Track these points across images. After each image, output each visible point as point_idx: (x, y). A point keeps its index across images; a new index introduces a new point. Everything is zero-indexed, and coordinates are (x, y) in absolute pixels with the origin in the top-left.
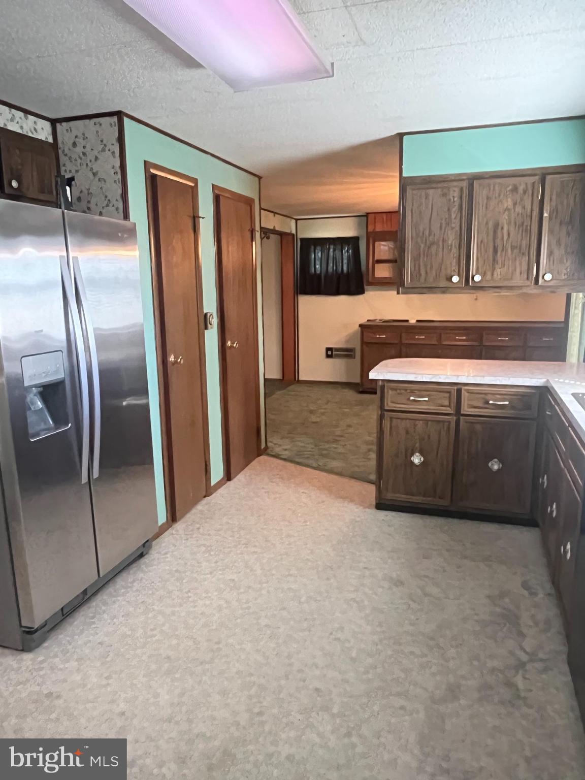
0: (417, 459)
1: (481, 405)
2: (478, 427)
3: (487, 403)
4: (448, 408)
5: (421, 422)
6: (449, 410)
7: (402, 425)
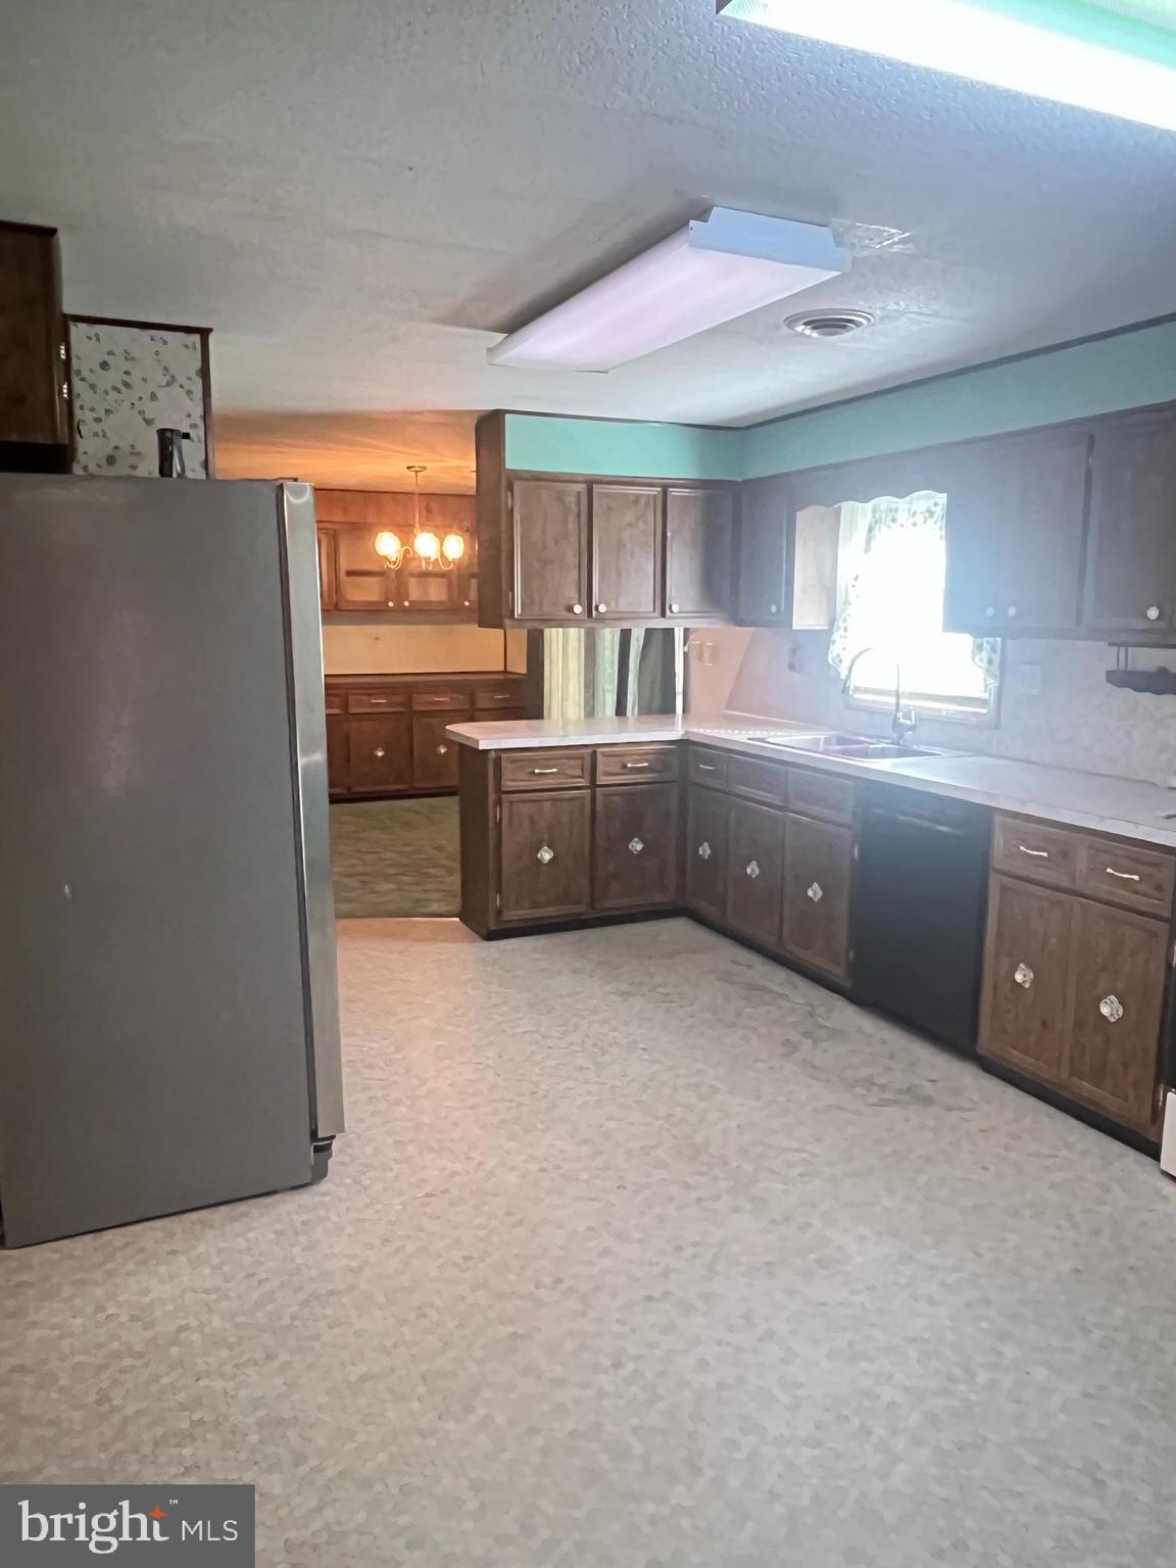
0: (546, 855)
1: (619, 770)
2: (616, 799)
3: (625, 766)
4: (582, 780)
5: (549, 803)
6: (583, 782)
7: (525, 809)
